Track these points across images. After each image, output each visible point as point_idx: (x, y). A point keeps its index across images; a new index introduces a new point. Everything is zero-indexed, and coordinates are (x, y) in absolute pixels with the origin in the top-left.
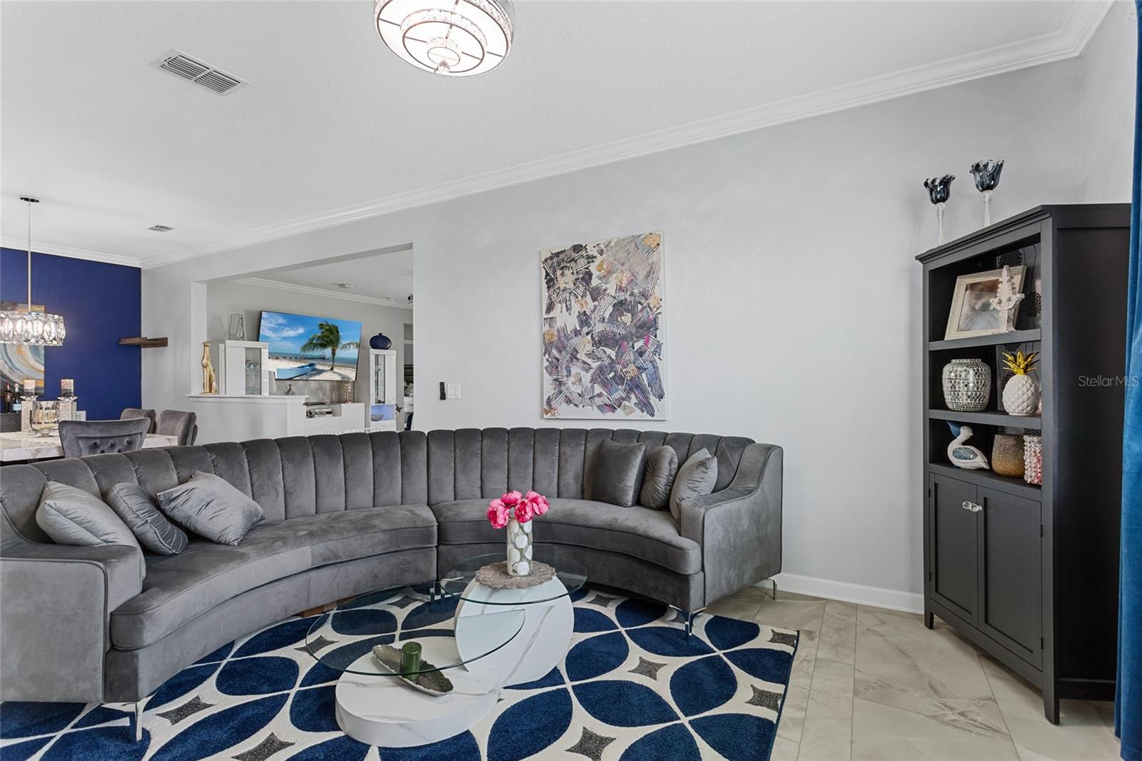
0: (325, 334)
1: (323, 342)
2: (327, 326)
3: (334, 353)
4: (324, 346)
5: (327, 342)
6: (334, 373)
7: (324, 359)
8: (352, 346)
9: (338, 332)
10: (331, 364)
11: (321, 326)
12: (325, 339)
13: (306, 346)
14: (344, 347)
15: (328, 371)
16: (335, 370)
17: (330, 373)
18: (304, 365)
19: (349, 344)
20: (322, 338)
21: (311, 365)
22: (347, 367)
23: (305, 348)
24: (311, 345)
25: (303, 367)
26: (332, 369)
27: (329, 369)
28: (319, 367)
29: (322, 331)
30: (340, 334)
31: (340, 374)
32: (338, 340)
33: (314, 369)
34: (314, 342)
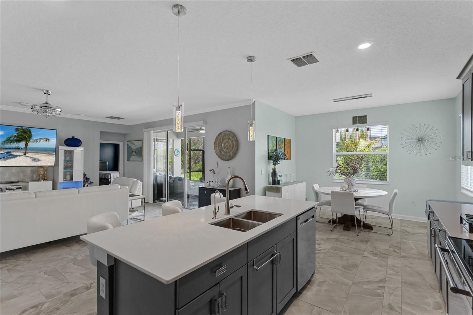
0: (19, 134)
1: (18, 139)
2: (22, 129)
3: (26, 145)
4: (18, 141)
5: (21, 138)
6: (27, 156)
7: (19, 148)
8: (42, 140)
9: (30, 133)
10: (25, 151)
11: (17, 130)
12: (20, 137)
13: (5, 141)
14: (36, 141)
15: (21, 156)
16: (27, 155)
17: (23, 157)
19: (40, 139)
20: (18, 136)
21: (8, 153)
22: (37, 153)
23: (4, 143)
24: (9, 141)
26: (25, 154)
27: (23, 154)
28: (14, 153)
29: (17, 132)
30: (32, 133)
31: (31, 158)
32: (30, 137)
33: (11, 155)
34: (11, 139)
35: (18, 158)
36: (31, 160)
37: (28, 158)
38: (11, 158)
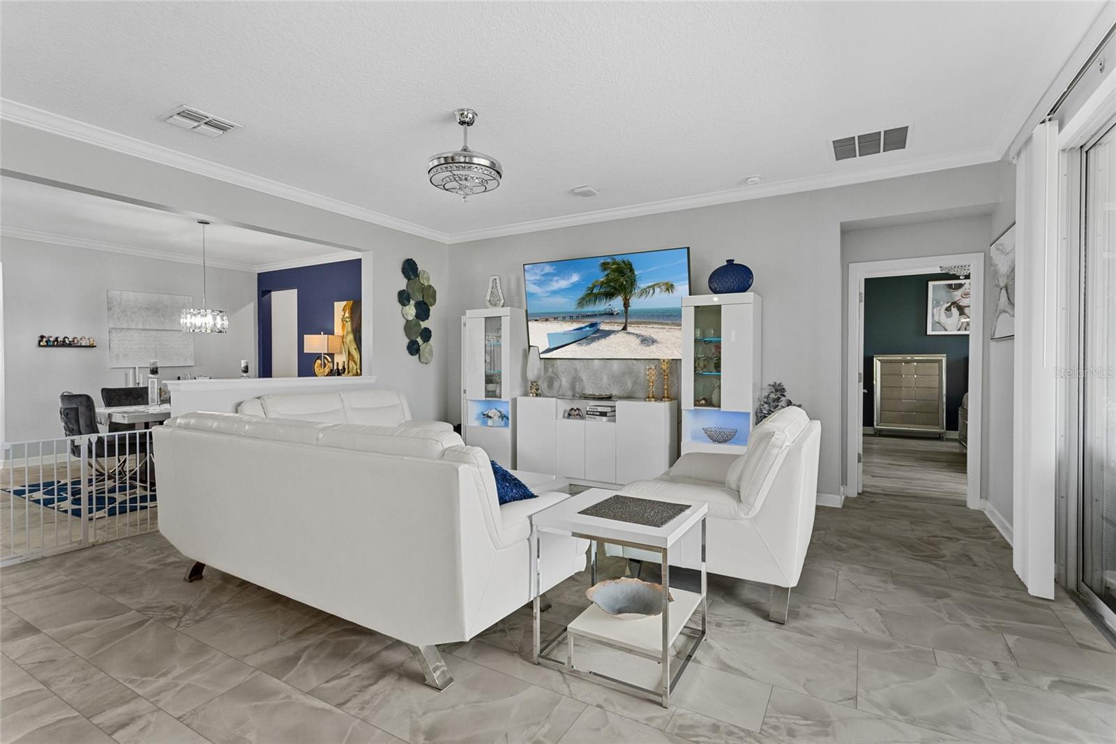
0: (610, 277)
1: (608, 290)
2: (614, 264)
3: (626, 305)
4: (610, 295)
5: (614, 288)
6: (629, 333)
7: (612, 314)
8: (657, 290)
9: (632, 270)
10: (624, 321)
11: (605, 266)
12: (612, 284)
13: (583, 299)
14: (645, 292)
15: (618, 331)
16: (629, 329)
17: (622, 335)
18: (583, 325)
19: (653, 287)
20: (607, 283)
21: (592, 325)
22: (649, 323)
23: (582, 302)
24: (591, 296)
25: (581, 329)
26: (625, 328)
27: (622, 328)
28: (603, 327)
29: (606, 273)
30: (636, 273)
31: (638, 336)
32: (632, 282)
33: (598, 331)
34: (595, 291)
35: (612, 336)
36: (638, 341)
37: (632, 338)
38: (598, 338)
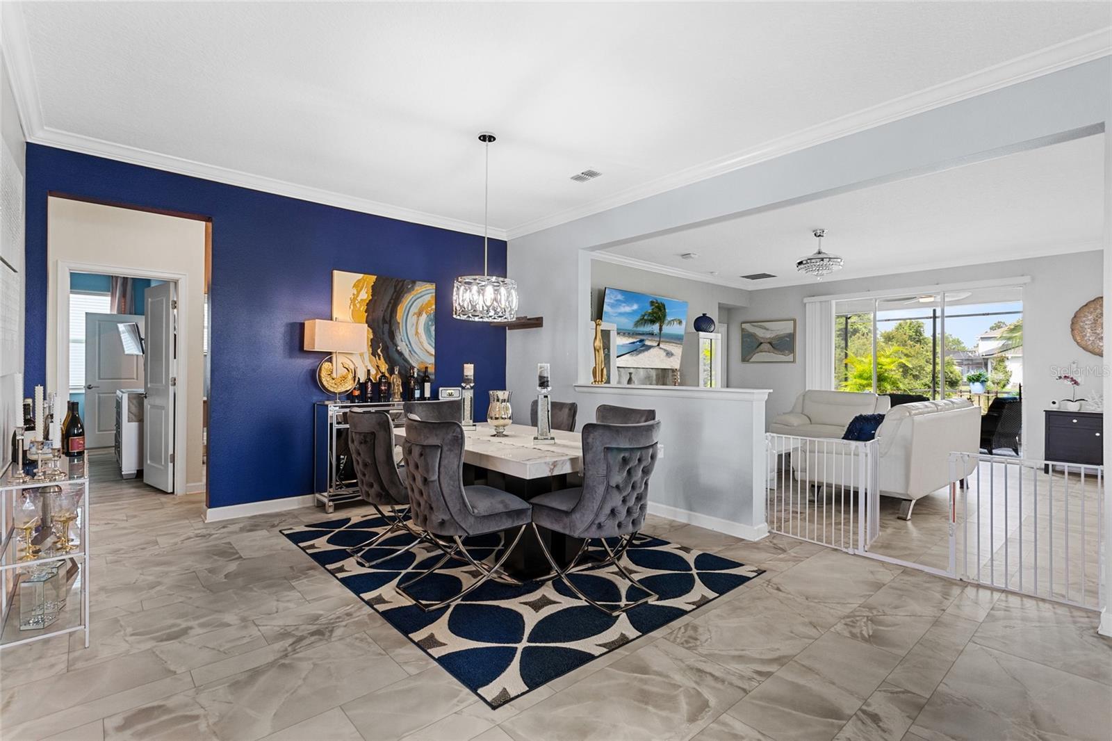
0: (655, 310)
1: (652, 318)
2: (656, 303)
3: (661, 329)
4: (653, 322)
5: (656, 318)
6: (661, 348)
8: (675, 323)
9: (665, 309)
10: (658, 340)
11: (652, 303)
12: (654, 315)
13: (638, 321)
14: (670, 322)
15: (655, 347)
16: (661, 346)
17: (657, 349)
18: (635, 340)
19: (674, 320)
20: (652, 314)
21: (641, 341)
22: (671, 343)
23: (637, 324)
24: (643, 321)
25: (634, 343)
26: (658, 345)
27: (656, 344)
28: (648, 343)
29: (652, 308)
30: (667, 311)
31: (665, 350)
32: (665, 316)
33: (644, 345)
34: (646, 318)
35: (652, 350)
36: (665, 354)
37: (662, 352)
38: (643, 351)
